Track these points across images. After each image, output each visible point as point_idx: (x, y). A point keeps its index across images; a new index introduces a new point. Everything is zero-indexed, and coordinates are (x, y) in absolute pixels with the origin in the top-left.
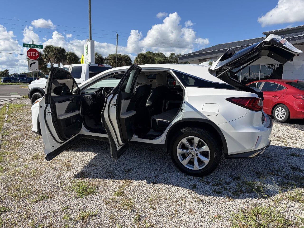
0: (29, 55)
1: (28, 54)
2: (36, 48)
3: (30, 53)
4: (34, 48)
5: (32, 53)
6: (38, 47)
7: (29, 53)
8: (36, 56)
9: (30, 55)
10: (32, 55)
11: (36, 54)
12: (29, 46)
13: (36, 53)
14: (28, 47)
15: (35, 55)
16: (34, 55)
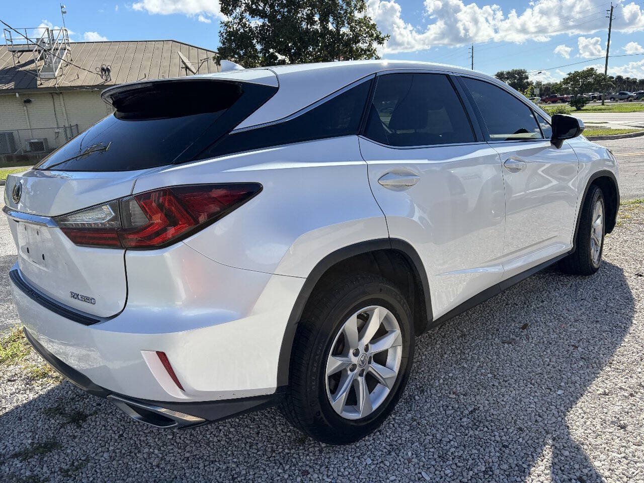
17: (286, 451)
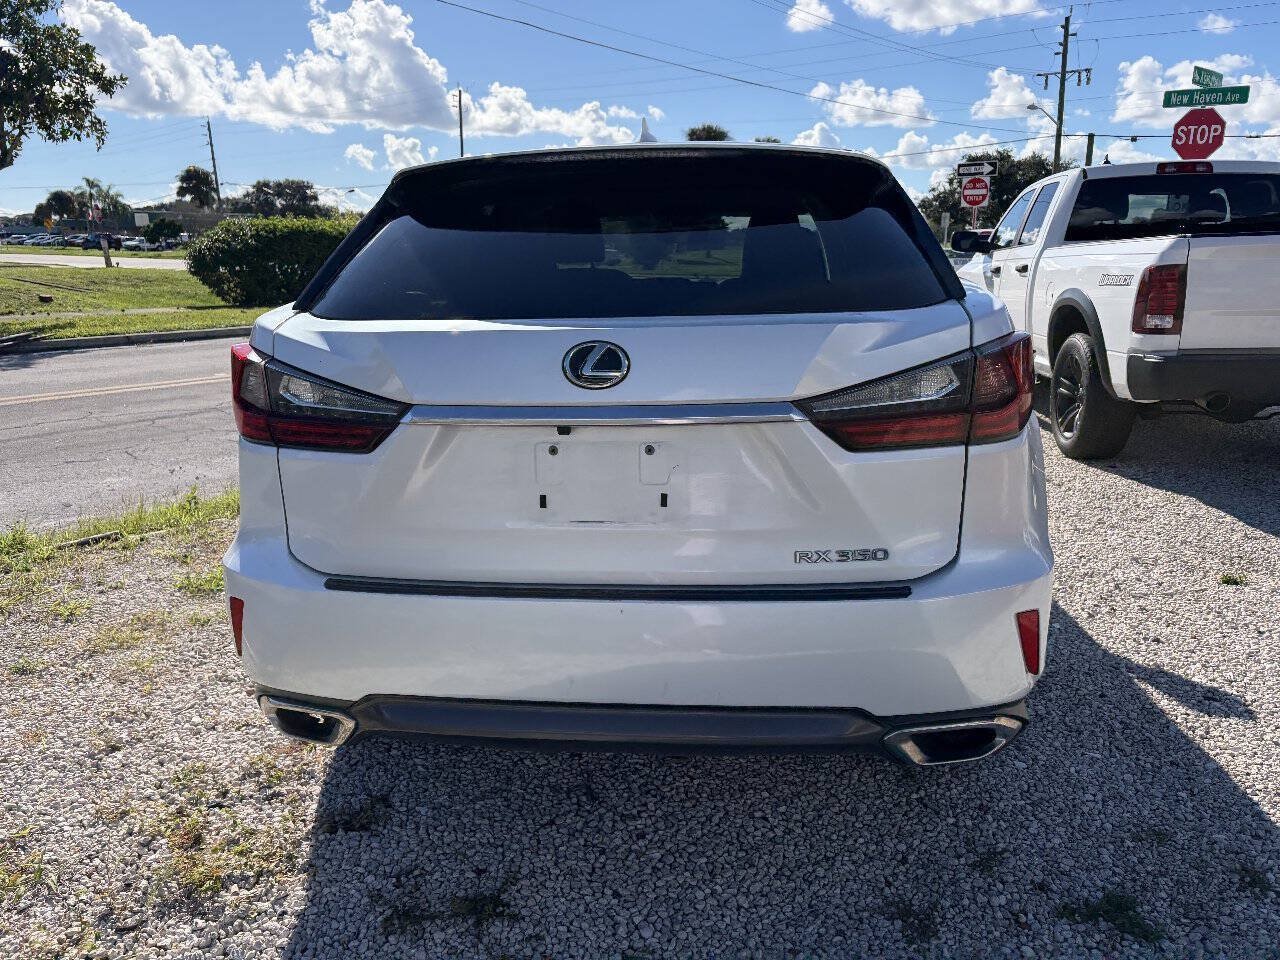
0: (1181, 139)
1: (1176, 136)
2: (1216, 103)
3: (1187, 134)
4: (1207, 107)
5: (1196, 130)
6: (1225, 95)
7: (1182, 131)
8: (1211, 142)
9: (1184, 141)
10: (1190, 143)
11: (1212, 134)
12: (1185, 100)
13: (1213, 127)
14: (1182, 105)
15: (1206, 138)
16: (1202, 139)
17: (915, 796)
